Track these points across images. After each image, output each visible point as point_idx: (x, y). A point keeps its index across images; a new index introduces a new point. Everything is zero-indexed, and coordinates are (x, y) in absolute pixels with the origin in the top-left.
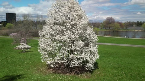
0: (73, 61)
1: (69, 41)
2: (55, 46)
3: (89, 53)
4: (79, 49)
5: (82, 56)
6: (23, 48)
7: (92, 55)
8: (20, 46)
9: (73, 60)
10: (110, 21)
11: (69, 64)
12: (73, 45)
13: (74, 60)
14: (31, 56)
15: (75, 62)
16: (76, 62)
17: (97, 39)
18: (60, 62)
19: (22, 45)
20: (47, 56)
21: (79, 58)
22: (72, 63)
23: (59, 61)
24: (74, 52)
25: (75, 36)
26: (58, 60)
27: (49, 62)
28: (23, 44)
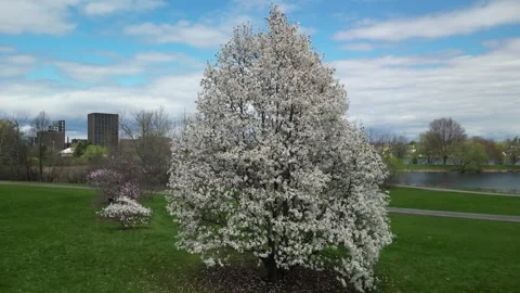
0: (287, 246)
1: (272, 169)
2: (221, 185)
3: (351, 220)
4: (308, 197)
5: (321, 228)
6: (124, 213)
7: (364, 228)
8: (114, 208)
9: (287, 241)
10: (447, 135)
11: (271, 256)
12: (285, 183)
13: (291, 242)
14: (147, 242)
15: (293, 246)
16: (296, 246)
17: (384, 171)
18: (237, 247)
19: (123, 203)
20: (193, 225)
21: (311, 232)
22: (284, 253)
23: (233, 243)
24: (291, 210)
25: (293, 151)
26: (232, 238)
27: (198, 247)
28: (126, 199)
